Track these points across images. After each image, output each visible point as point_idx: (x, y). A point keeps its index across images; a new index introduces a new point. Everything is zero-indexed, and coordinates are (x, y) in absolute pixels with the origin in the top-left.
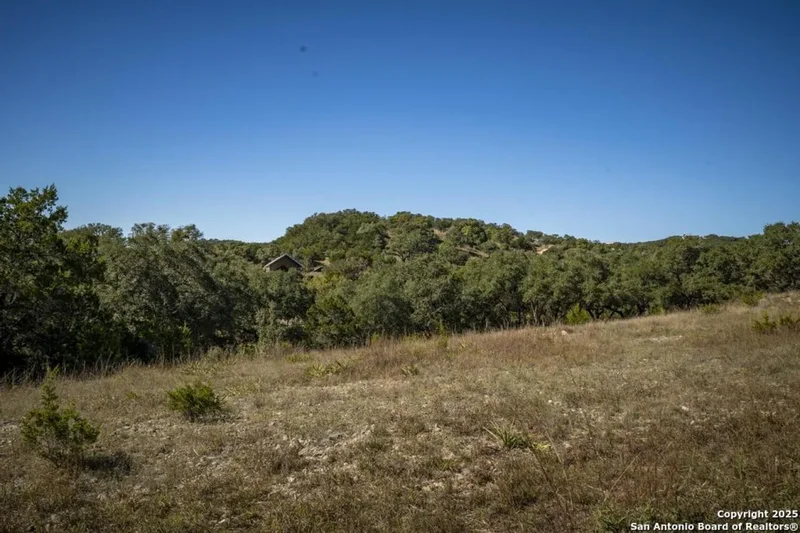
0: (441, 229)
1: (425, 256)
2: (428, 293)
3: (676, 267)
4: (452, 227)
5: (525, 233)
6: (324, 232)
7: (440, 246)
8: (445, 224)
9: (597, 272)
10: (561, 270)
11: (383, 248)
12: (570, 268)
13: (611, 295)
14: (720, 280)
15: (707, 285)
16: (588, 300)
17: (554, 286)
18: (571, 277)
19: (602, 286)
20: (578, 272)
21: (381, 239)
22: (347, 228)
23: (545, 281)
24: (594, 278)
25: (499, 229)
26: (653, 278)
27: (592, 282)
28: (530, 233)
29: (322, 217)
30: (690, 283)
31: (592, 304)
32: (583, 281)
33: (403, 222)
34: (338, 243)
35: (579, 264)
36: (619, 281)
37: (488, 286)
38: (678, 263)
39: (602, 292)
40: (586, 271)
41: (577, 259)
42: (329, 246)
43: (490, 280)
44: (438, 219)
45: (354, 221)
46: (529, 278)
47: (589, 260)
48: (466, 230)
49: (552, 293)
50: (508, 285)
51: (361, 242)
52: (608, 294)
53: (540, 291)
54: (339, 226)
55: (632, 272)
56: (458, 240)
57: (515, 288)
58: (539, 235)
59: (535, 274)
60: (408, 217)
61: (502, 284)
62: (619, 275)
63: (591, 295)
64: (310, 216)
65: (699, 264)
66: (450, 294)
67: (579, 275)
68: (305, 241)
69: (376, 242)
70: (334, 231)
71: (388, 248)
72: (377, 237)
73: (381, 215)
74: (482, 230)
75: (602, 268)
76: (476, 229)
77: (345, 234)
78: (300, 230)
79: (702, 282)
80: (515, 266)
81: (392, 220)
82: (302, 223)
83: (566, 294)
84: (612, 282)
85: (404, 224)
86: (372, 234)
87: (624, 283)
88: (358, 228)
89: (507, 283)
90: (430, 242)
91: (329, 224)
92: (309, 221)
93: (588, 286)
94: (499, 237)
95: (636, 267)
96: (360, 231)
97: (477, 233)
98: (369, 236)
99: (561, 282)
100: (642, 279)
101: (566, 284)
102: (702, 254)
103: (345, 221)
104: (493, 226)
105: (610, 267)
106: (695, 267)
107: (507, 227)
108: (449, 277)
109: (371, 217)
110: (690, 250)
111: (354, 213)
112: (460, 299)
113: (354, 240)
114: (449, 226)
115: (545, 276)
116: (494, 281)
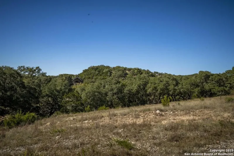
0: (129, 71)
1: (123, 78)
2: (112, 90)
3: (202, 81)
4: (132, 70)
5: (153, 72)
6: (93, 71)
7: (127, 76)
8: (130, 70)
9: (174, 82)
10: (161, 81)
11: (110, 76)
12: (165, 81)
13: (180, 91)
14: (217, 86)
15: (213, 87)
16: (171, 93)
17: (158, 87)
18: (164, 84)
19: (176, 88)
20: (167, 82)
21: (110, 73)
22: (100, 70)
23: (155, 85)
24: (173, 85)
25: (145, 71)
26: (194, 85)
27: (173, 86)
28: (155, 72)
29: (93, 67)
30: (207, 87)
31: (172, 94)
32: (169, 86)
33: (117, 68)
34: (97, 74)
35: (168, 80)
36: (182, 86)
37: (135, 88)
38: (203, 80)
39: (176, 90)
40: (171, 82)
41: (167, 78)
42: (95, 75)
43: (135, 86)
44: (128, 68)
45: (102, 68)
46: (149, 85)
47: (171, 78)
48: (136, 71)
49: (158, 90)
50: (142, 87)
51: (104, 74)
52: (178, 91)
53: (153, 89)
54: (98, 70)
55: (186, 83)
56: (133, 74)
57: (144, 88)
58: (157, 73)
59: (151, 83)
60: (119, 67)
61: (140, 87)
62: (182, 84)
63: (172, 91)
64: (90, 67)
65: (210, 80)
66: (120, 91)
67: (168, 83)
68: (87, 74)
69: (109, 74)
70: (97, 71)
71: (112, 76)
72: (109, 73)
73: (111, 67)
74: (141, 71)
75: (176, 81)
76: (139, 71)
77: (99, 72)
78: (87, 71)
79: (211, 86)
80: (144, 80)
81: (114, 68)
82: (87, 69)
83: (163, 90)
84: (180, 86)
85: (117, 69)
86: (108, 72)
87: (184, 87)
88: (103, 70)
89: (141, 86)
90: (125, 74)
91: (95, 69)
92: (89, 68)
93: (171, 87)
94: (145, 73)
95: (188, 81)
96: (104, 71)
97: (139, 72)
98: (107, 72)
99: (161, 86)
100: (190, 85)
101: (163, 87)
102: (211, 77)
103: (100, 68)
104: (144, 70)
105: (179, 81)
106: (208, 81)
107: (148, 70)
108: (121, 84)
109: (108, 67)
110: (206, 75)
111: (103, 66)
112: (124, 92)
113: (102, 74)
114: (131, 70)
115: (155, 84)
116: (137, 85)
